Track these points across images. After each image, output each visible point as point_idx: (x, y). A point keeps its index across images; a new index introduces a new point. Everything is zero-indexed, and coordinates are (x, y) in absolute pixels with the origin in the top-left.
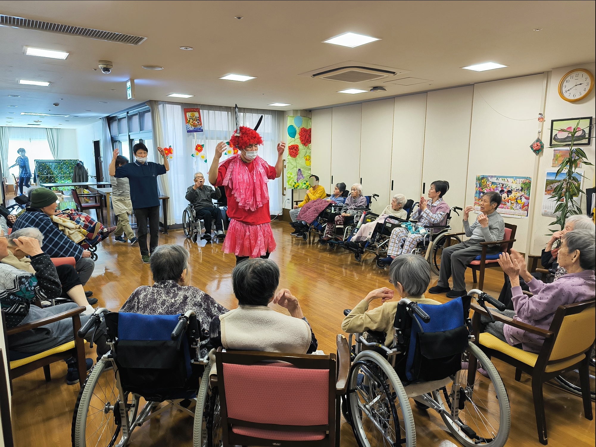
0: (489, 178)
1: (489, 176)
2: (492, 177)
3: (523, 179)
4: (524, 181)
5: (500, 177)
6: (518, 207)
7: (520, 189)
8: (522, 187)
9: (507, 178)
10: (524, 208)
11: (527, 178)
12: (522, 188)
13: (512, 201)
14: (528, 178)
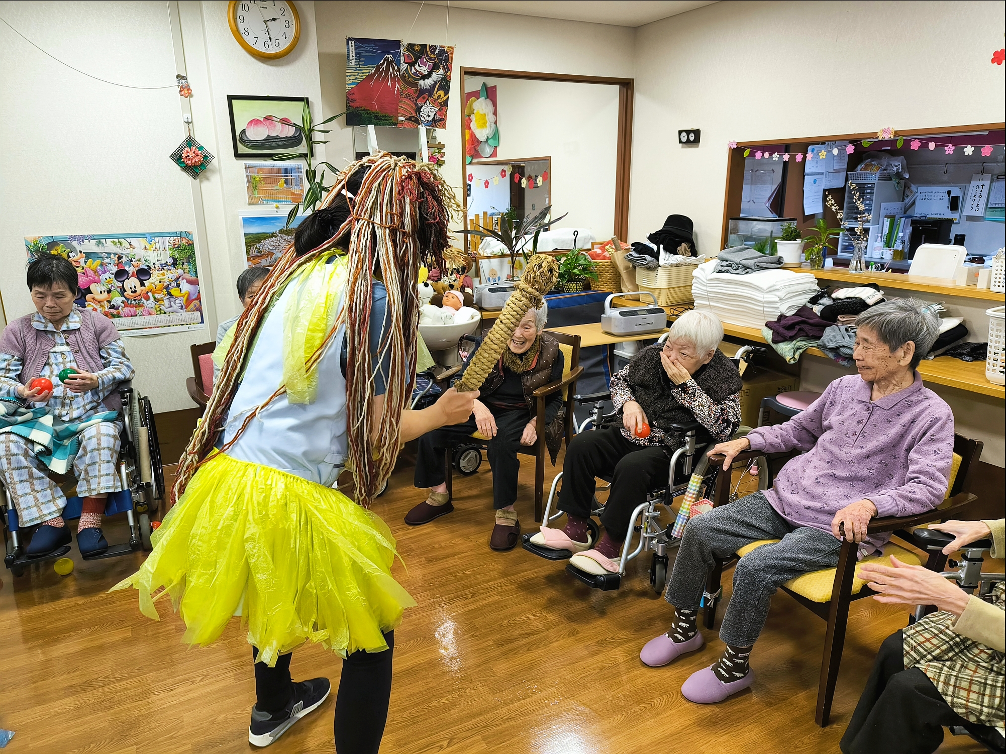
0: (75, 243)
1: (74, 238)
2: (81, 239)
3: (172, 239)
4: (177, 243)
5: (107, 237)
6: (176, 307)
7: (170, 261)
8: (173, 258)
9: (127, 239)
10: (192, 306)
11: (181, 235)
12: (175, 260)
13: (157, 296)
14: (184, 235)
